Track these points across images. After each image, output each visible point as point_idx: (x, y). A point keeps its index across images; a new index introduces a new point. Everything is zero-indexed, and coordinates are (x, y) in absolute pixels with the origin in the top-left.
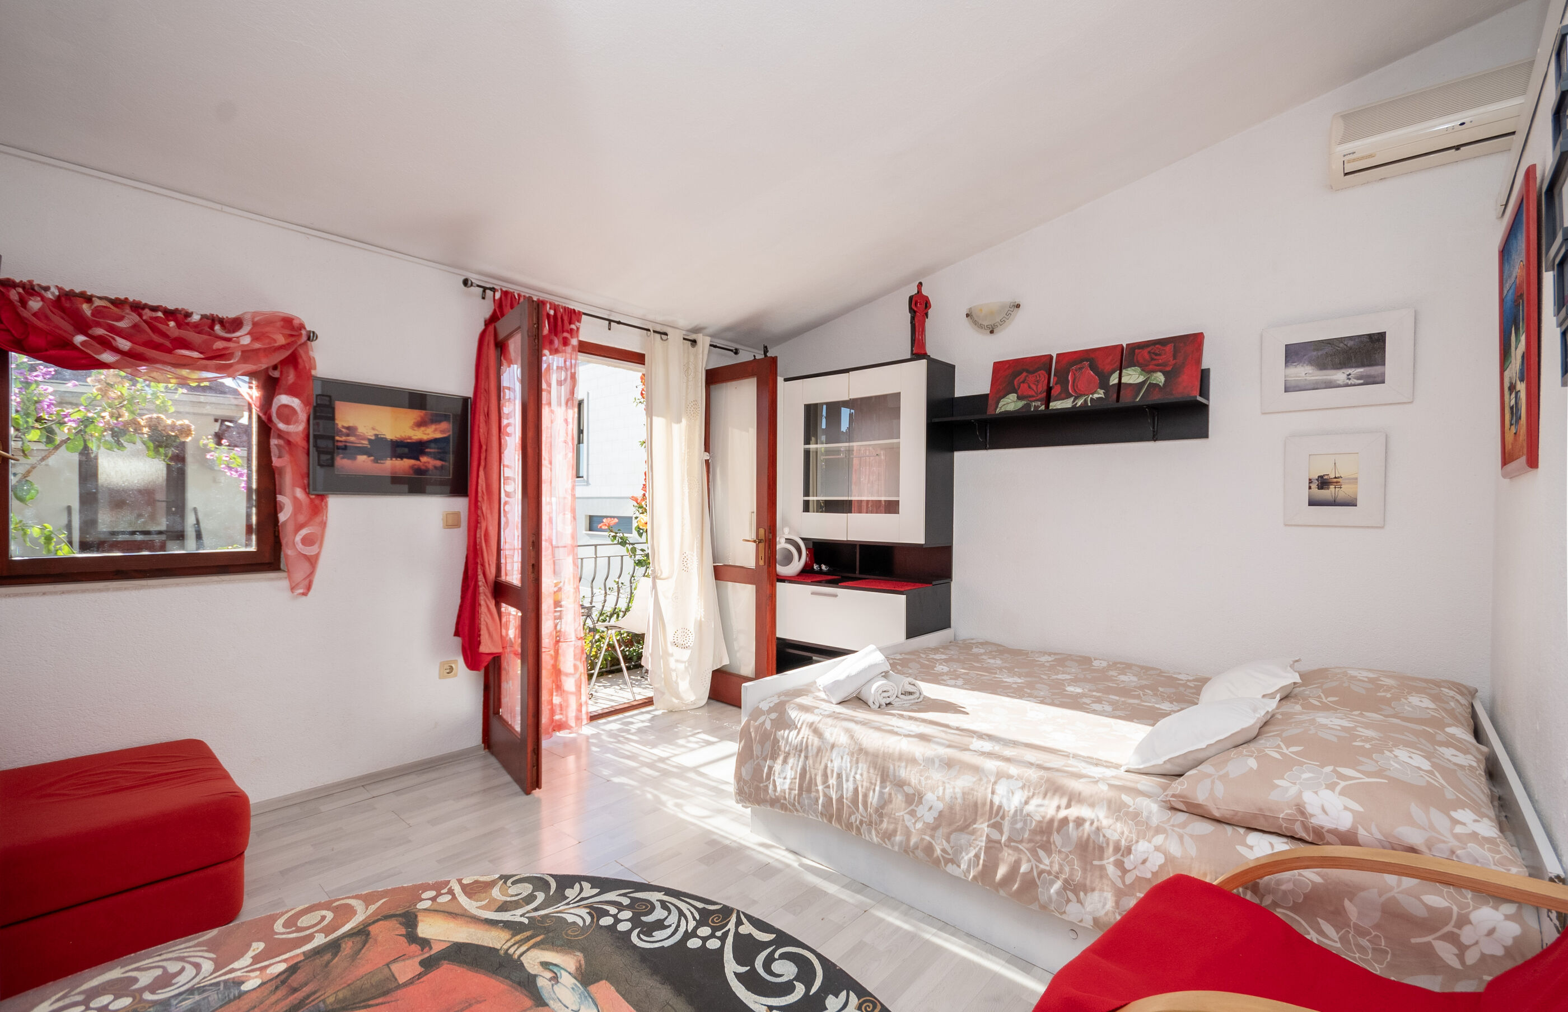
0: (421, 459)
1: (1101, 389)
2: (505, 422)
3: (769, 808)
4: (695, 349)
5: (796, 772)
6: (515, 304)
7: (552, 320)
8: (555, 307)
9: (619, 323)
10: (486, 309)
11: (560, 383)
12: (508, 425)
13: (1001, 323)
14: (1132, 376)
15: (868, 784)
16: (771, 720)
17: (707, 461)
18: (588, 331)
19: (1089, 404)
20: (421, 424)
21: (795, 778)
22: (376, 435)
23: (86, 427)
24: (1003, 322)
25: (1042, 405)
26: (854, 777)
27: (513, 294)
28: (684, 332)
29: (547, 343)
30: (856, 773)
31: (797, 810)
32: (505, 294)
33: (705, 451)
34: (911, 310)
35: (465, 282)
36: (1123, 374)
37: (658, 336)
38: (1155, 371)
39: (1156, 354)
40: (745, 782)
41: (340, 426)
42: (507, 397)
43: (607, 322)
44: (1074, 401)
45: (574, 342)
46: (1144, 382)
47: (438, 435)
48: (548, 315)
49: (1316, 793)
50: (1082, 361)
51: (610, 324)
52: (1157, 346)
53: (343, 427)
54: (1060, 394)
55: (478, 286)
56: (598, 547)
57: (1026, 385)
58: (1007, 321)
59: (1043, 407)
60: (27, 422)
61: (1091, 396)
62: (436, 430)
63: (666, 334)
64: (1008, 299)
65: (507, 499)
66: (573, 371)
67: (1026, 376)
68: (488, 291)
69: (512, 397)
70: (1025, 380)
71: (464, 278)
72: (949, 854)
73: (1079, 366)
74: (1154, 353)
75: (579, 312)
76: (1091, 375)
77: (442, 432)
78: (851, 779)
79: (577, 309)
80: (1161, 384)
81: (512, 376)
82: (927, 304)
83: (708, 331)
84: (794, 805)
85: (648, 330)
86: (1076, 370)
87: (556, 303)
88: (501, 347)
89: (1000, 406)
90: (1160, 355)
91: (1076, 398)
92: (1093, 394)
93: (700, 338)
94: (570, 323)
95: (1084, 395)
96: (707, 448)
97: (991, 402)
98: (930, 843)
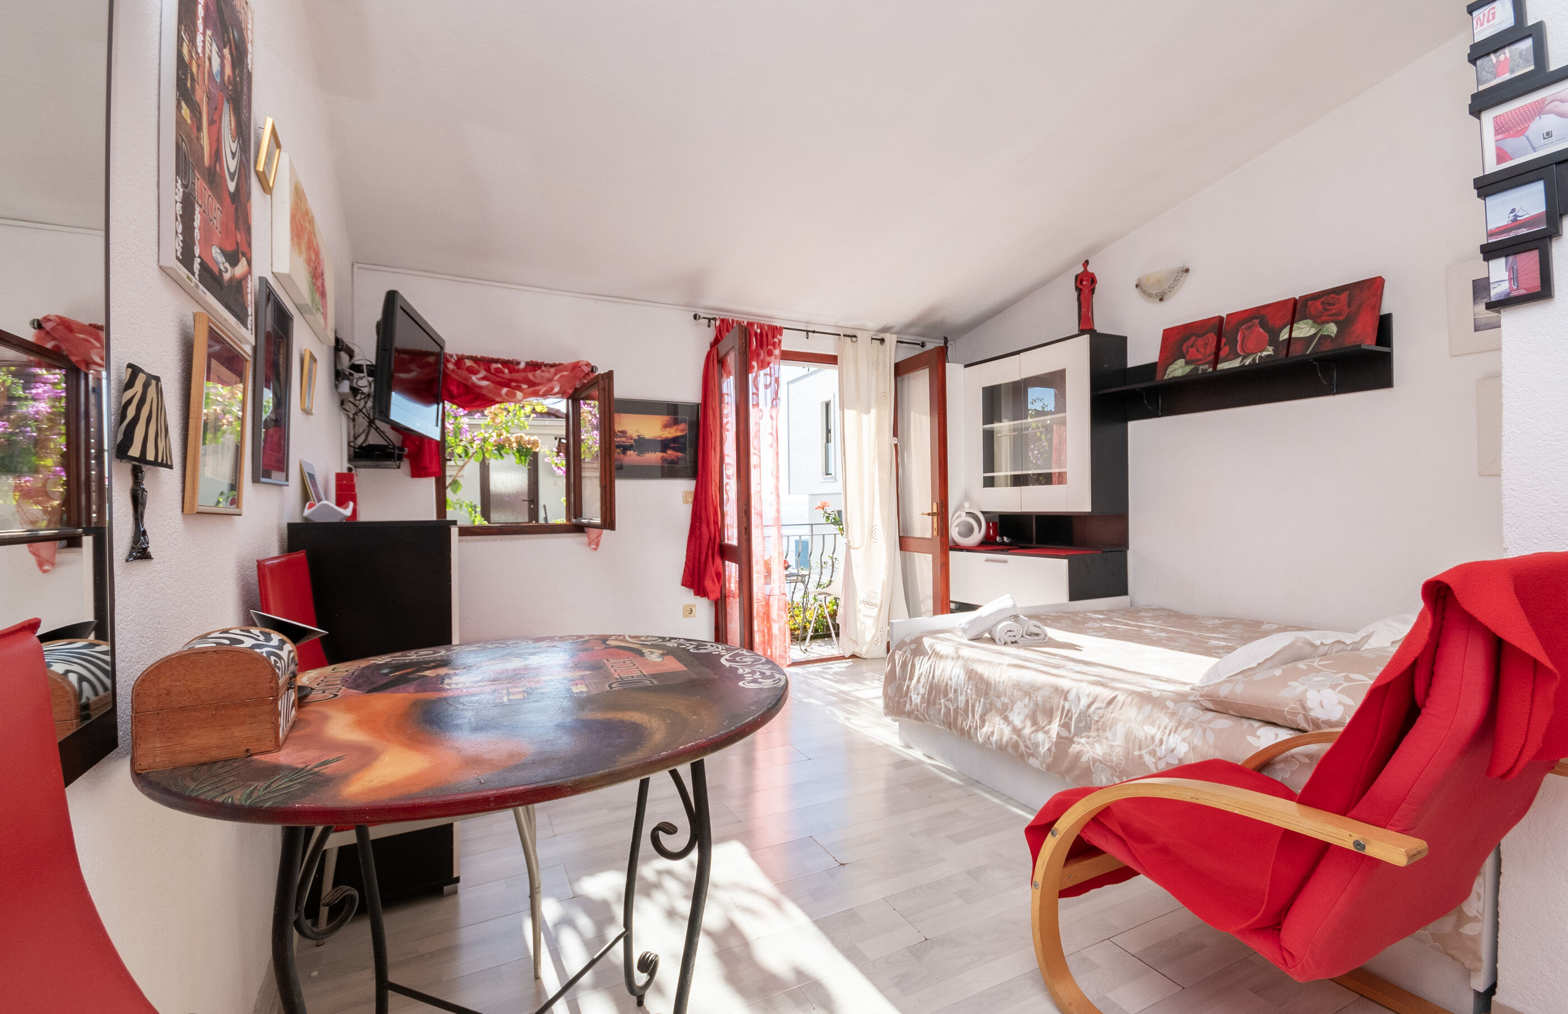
0: (668, 452)
1: (1270, 346)
2: (725, 420)
3: (908, 719)
4: (883, 346)
5: (926, 689)
6: (730, 328)
7: (759, 337)
8: (761, 326)
9: (814, 332)
10: (710, 334)
11: (766, 387)
12: (727, 423)
13: (1170, 290)
14: (1303, 330)
15: (976, 697)
16: (911, 650)
17: (896, 445)
18: (789, 342)
19: (1257, 362)
20: (666, 426)
21: (925, 694)
22: (639, 436)
23: (485, 443)
24: (1171, 288)
25: (1209, 368)
26: (966, 692)
27: (728, 320)
28: (873, 333)
29: (755, 356)
30: (967, 689)
31: (926, 720)
32: (722, 321)
33: (894, 436)
34: (1077, 288)
35: (695, 317)
36: (1294, 328)
37: (849, 339)
38: (1327, 322)
39: (1330, 304)
40: (890, 698)
41: (616, 431)
42: (726, 401)
43: (805, 333)
44: (1241, 361)
45: (777, 352)
46: (1314, 335)
47: (679, 434)
48: (756, 333)
49: (1319, 691)
50: (1252, 319)
51: (807, 333)
52: (1331, 296)
53: (619, 432)
54: (1228, 354)
55: (704, 318)
56: (814, 526)
57: (1194, 349)
58: (1176, 287)
59: (1211, 370)
60: (456, 442)
61: (1259, 354)
62: (677, 430)
63: (855, 336)
64: (1177, 264)
65: (728, 481)
66: (777, 376)
67: (1195, 340)
68: (712, 321)
69: (730, 401)
70: (1194, 344)
71: (694, 313)
72: (1030, 749)
73: (1248, 325)
74: (1327, 303)
75: (780, 327)
76: (1261, 333)
77: (682, 431)
78: (964, 693)
79: (778, 325)
80: (1333, 335)
81: (729, 385)
82: (1093, 280)
83: (893, 330)
84: (924, 715)
85: (839, 335)
86: (1246, 330)
87: (762, 323)
88: (722, 362)
89: (1168, 372)
90: (1334, 304)
91: (1244, 358)
92: (1261, 351)
93: (887, 336)
94: (774, 337)
95: (1253, 354)
96: (895, 434)
97: (1159, 369)
98: (1017, 741)
